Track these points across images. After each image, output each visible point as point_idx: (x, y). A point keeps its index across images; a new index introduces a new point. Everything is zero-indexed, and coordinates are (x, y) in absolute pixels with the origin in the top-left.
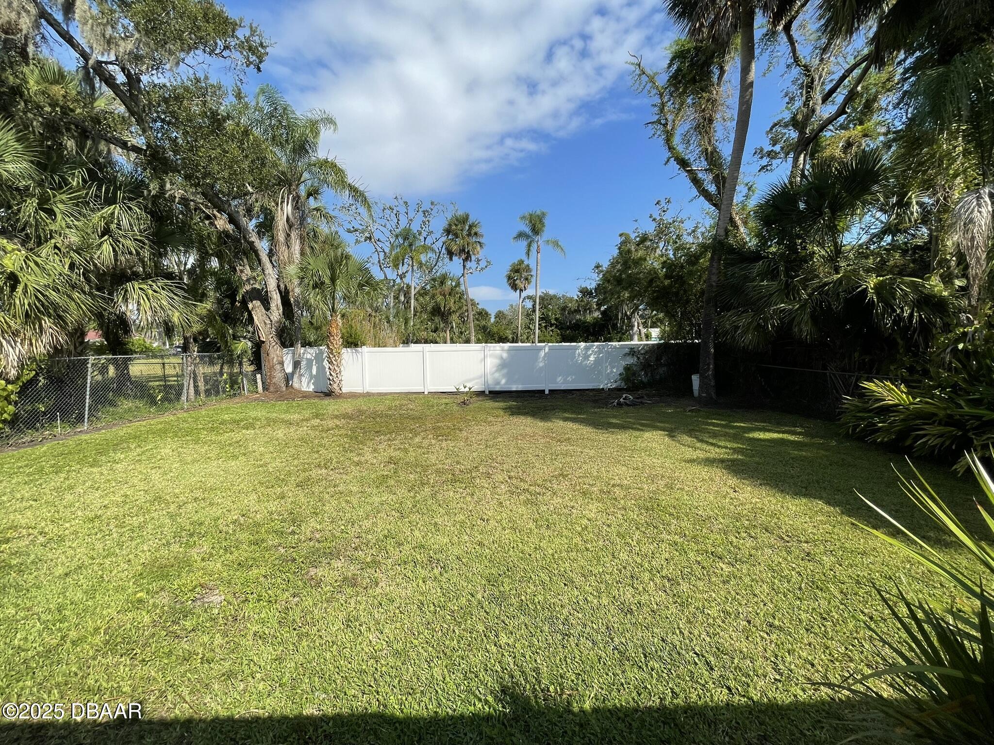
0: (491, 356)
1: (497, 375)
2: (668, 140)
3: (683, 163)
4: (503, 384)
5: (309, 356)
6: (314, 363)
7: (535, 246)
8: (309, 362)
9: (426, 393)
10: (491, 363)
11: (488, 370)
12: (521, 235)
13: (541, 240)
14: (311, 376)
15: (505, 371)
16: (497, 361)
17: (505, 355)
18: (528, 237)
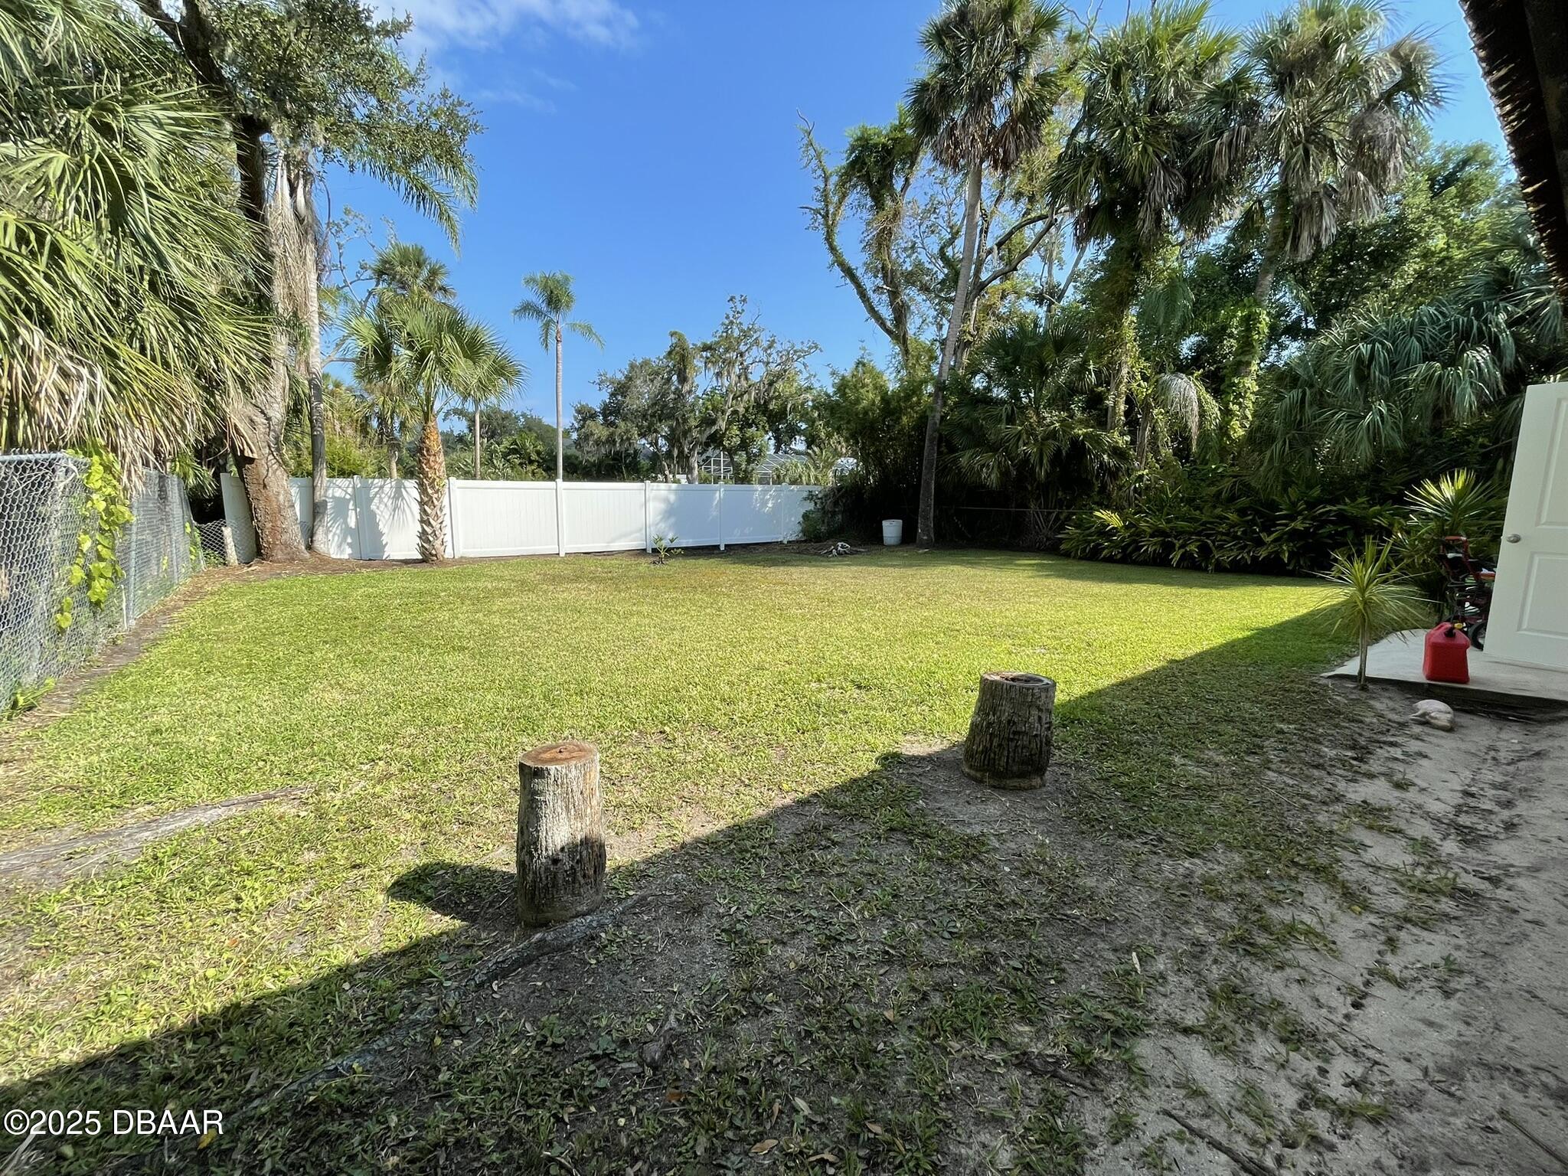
0: (655, 498)
1: (662, 525)
2: (829, 238)
3: (849, 273)
4: (670, 537)
5: (339, 493)
6: (351, 506)
7: (553, 332)
8: (342, 504)
9: (562, 554)
10: (655, 508)
11: (651, 519)
12: (527, 308)
13: (563, 322)
14: (347, 531)
15: (672, 520)
16: (662, 506)
17: (672, 497)
18: (539, 313)
